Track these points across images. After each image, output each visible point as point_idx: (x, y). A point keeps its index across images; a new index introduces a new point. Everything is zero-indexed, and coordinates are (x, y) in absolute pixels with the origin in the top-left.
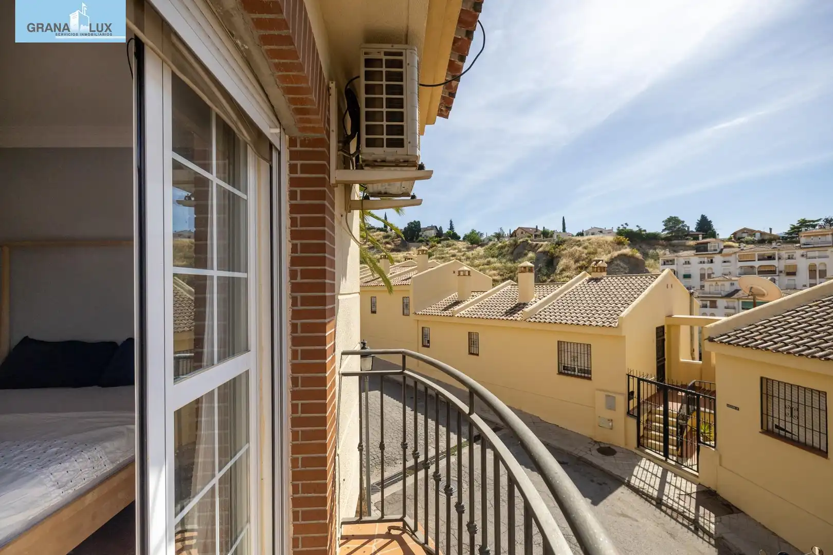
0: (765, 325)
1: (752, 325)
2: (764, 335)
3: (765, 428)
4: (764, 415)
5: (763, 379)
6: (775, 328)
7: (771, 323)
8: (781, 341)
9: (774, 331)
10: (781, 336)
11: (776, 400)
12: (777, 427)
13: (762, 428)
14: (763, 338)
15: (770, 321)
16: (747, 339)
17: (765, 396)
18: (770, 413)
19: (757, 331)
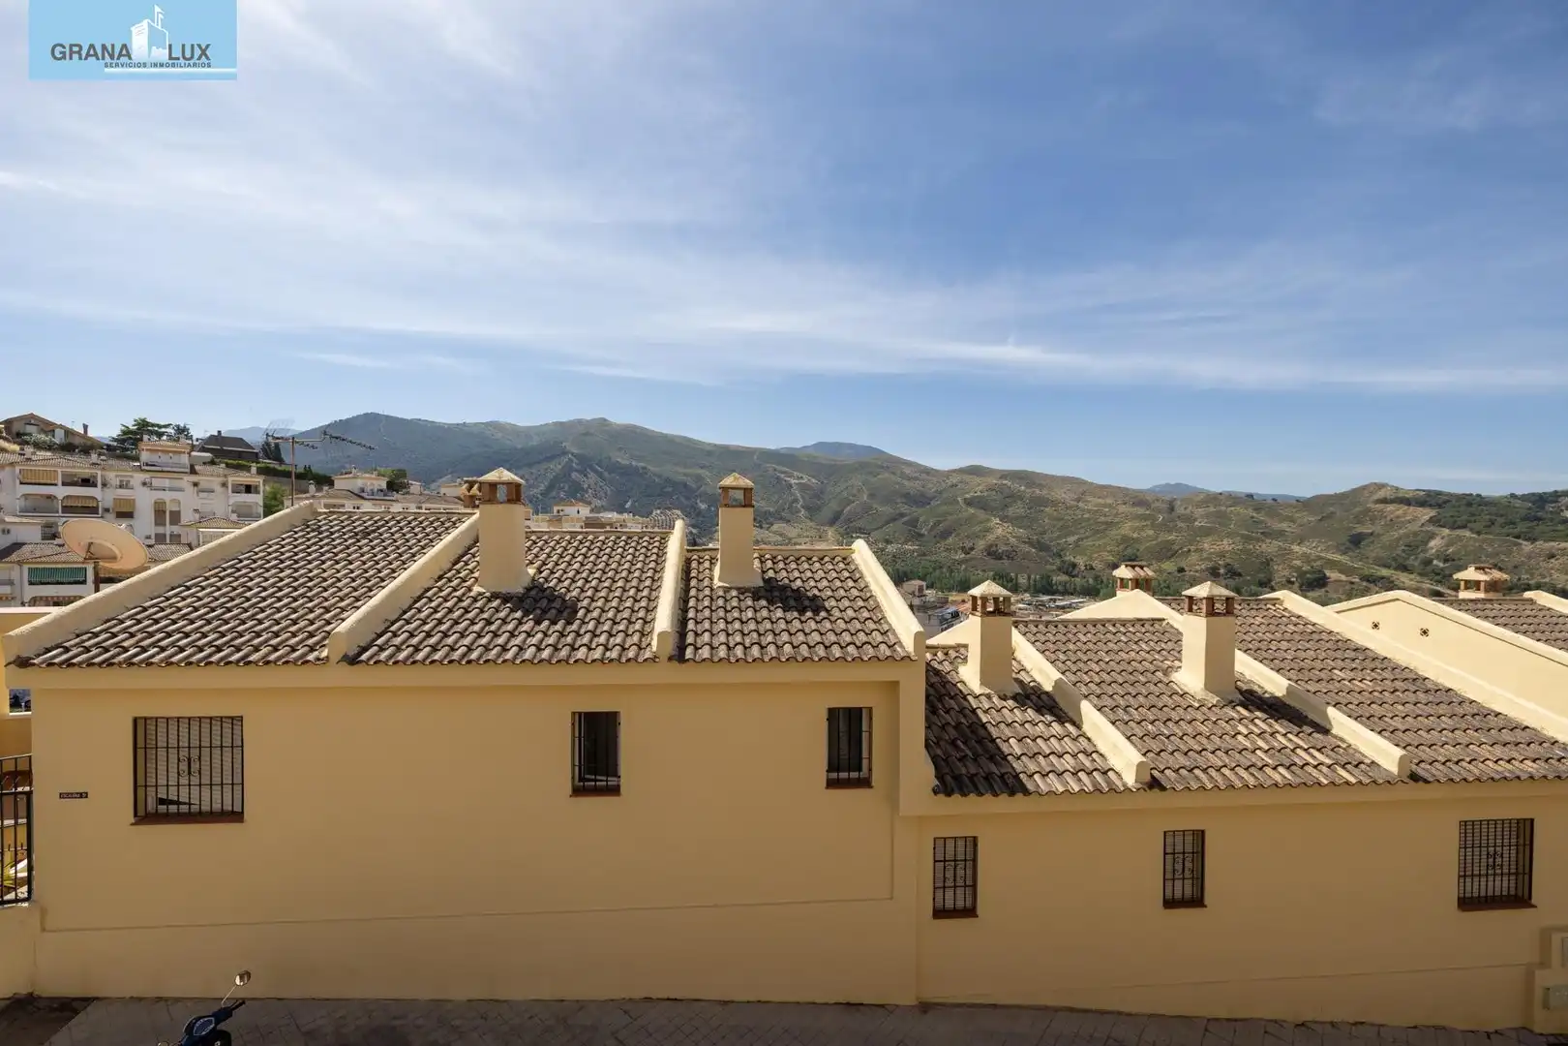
0: (138, 617)
1: (113, 619)
2: (140, 636)
3: (141, 813)
4: (139, 789)
5: (138, 721)
6: (157, 622)
7: (147, 613)
8: (173, 644)
9: (155, 627)
10: (169, 635)
11: (162, 753)
12: (162, 801)
13: (136, 815)
14: (137, 643)
15: (145, 609)
16: (107, 650)
17: (140, 752)
18: (151, 781)
19: (124, 630)
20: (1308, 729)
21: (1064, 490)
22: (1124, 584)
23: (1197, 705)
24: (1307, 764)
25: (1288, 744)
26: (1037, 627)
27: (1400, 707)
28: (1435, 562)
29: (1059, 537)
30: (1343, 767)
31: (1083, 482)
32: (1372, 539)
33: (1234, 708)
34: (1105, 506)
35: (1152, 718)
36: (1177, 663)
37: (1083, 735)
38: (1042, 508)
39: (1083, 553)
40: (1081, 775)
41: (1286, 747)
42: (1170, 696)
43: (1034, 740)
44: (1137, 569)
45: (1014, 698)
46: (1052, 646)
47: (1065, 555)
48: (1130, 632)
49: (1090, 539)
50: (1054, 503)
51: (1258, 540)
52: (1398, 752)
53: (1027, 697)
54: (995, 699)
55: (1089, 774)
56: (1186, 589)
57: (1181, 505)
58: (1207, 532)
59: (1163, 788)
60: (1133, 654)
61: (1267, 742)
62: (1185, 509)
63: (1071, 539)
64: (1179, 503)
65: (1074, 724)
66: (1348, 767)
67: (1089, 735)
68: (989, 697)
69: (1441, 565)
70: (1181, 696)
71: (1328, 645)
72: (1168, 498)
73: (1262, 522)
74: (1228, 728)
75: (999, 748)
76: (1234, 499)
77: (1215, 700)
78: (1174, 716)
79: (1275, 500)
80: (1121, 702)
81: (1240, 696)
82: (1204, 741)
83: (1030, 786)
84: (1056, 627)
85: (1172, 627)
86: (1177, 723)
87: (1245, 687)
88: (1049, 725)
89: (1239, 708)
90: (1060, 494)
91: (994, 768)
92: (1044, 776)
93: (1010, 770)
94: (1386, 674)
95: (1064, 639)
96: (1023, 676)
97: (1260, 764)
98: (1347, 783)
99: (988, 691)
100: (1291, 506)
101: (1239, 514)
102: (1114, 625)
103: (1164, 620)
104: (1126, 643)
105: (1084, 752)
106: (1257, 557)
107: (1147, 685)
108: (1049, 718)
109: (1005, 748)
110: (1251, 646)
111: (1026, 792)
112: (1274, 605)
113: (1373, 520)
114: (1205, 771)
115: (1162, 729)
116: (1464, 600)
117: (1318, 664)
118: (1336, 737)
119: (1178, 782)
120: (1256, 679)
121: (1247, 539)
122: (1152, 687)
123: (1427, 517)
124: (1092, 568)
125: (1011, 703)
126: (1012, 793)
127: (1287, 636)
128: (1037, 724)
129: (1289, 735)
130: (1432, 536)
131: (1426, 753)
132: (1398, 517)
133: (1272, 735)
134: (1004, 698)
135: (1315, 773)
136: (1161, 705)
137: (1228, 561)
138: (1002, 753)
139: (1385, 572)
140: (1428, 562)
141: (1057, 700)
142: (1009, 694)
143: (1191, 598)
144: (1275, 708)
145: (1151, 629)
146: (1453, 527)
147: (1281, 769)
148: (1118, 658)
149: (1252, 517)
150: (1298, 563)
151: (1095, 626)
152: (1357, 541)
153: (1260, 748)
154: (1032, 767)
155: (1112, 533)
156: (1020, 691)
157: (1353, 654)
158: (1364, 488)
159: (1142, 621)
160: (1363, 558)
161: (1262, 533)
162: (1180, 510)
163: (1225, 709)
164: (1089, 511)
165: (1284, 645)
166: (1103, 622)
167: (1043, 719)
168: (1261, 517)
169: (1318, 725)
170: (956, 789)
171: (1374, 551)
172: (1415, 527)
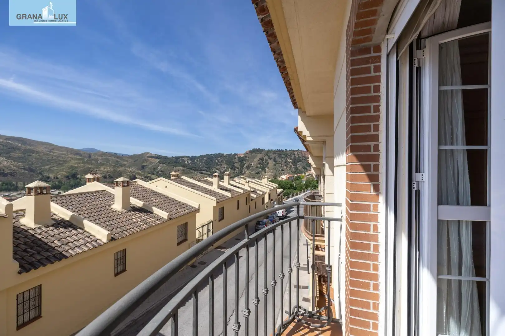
20: (149, 213)
21: (43, 147)
22: (89, 180)
23: (120, 213)
24: (150, 222)
25: (145, 218)
26: (56, 198)
27: (165, 204)
28: (159, 172)
29: (40, 166)
30: (157, 220)
31: (52, 145)
32: (146, 167)
33: (130, 212)
34: (63, 154)
35: (108, 220)
36: (112, 203)
37: (86, 231)
38: (31, 154)
39: (53, 172)
40: (88, 244)
41: (145, 219)
42: (112, 213)
43: (66, 239)
44: (94, 175)
45: (52, 226)
46: (65, 204)
47: (44, 173)
48: (95, 195)
49: (56, 167)
50: (38, 153)
51: (118, 167)
52: (167, 214)
53: (59, 224)
54: (43, 228)
55: (90, 243)
56: (116, 179)
57: (93, 156)
58: (102, 164)
59: (115, 240)
60: (97, 202)
61: (140, 219)
62: (95, 157)
63: (47, 167)
64: (93, 155)
65: (81, 229)
66: (158, 220)
67: (88, 231)
68: (40, 228)
69: (160, 173)
70: (115, 212)
71: (149, 192)
72: (89, 153)
73: (119, 162)
74: (130, 218)
75: (50, 246)
76: (111, 154)
77: (125, 211)
78: (114, 218)
79: (123, 155)
80: (97, 218)
81: (131, 209)
82: (124, 223)
83: (68, 255)
84: (65, 197)
85: (108, 192)
86: (115, 220)
87: (132, 206)
88: (71, 232)
89: (132, 212)
90: (40, 149)
91: (49, 254)
92: (73, 249)
93: (57, 252)
94: (162, 197)
95: (70, 201)
96: (54, 217)
97: (139, 225)
98: (159, 224)
99: (38, 226)
100: (127, 157)
101: (112, 159)
102: (89, 194)
103: (105, 190)
104: (94, 199)
105: (87, 237)
106: (118, 172)
107: (104, 211)
108: (70, 229)
109: (53, 245)
110: (131, 195)
111: (66, 257)
112: (135, 183)
113: (147, 161)
114: (126, 231)
115: (112, 223)
116: (173, 179)
117: (147, 197)
118: (154, 214)
119: (119, 236)
120: (135, 203)
121: (114, 167)
122: (106, 211)
123: (158, 161)
124: (57, 178)
125: (51, 228)
126: (60, 260)
127: (140, 191)
128: (65, 233)
129: (145, 216)
130: (159, 166)
131: (172, 213)
132: (152, 161)
133: (141, 217)
134: (48, 227)
135: (152, 224)
136: (110, 216)
137: (109, 173)
138: (52, 247)
139: (149, 175)
140: (158, 172)
141: (72, 222)
142: (50, 225)
143: (117, 182)
144: (140, 210)
145: (102, 194)
146: (163, 164)
147: (144, 225)
148: (92, 204)
149: (116, 160)
150: (129, 173)
151: (81, 195)
152: (143, 167)
153: (139, 221)
154: (67, 248)
155: (66, 164)
156: (55, 223)
157: (154, 194)
158: (145, 153)
159: (98, 192)
160: (144, 172)
161: (119, 165)
162: (93, 157)
163: (128, 213)
164: (55, 156)
165: (139, 193)
166: (85, 193)
167: (68, 230)
168: (119, 160)
169: (151, 212)
170: (31, 268)
171: (147, 170)
172: (155, 164)
